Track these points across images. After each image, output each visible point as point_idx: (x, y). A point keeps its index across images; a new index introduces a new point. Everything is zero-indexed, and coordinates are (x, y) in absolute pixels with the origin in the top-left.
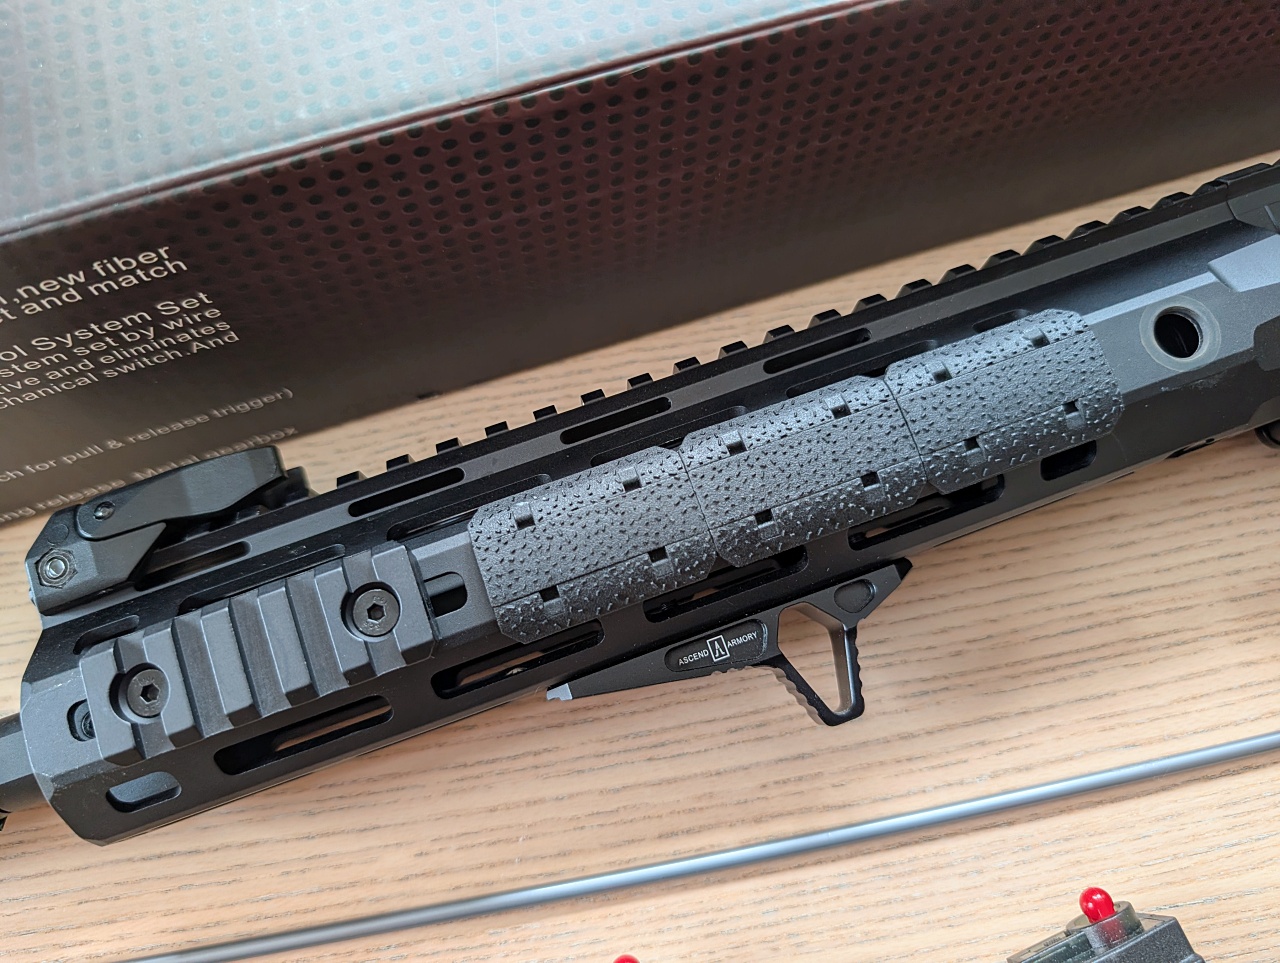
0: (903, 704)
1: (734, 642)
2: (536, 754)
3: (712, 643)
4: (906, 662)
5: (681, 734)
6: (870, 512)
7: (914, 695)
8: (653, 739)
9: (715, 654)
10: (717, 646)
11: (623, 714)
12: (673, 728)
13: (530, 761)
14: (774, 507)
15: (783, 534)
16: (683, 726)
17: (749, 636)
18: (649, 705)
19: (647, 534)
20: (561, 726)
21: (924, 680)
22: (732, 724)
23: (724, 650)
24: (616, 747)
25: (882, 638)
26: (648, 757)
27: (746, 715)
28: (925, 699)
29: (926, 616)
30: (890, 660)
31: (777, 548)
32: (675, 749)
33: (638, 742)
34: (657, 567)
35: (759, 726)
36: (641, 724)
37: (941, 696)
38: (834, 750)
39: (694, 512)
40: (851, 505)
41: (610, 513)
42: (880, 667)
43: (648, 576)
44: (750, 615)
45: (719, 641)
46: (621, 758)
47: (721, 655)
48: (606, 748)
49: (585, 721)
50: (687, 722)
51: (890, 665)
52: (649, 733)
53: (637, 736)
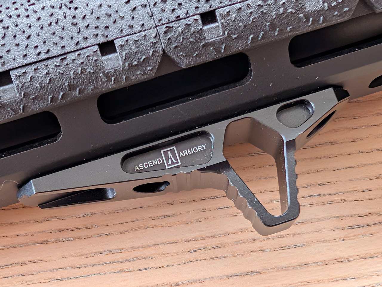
0: (342, 234)
1: (185, 152)
2: (22, 264)
3: (166, 153)
4: (345, 200)
5: (148, 252)
6: (308, 21)
7: (350, 227)
8: (124, 255)
9: (168, 162)
10: (170, 155)
11: (100, 235)
12: (142, 247)
13: (18, 269)
14: (218, 8)
15: (226, 35)
16: (150, 246)
17: (200, 148)
18: (122, 228)
19: (97, 27)
20: (46, 242)
21: (360, 216)
22: (193, 245)
23: (176, 159)
24: (91, 260)
25: (325, 181)
26: (118, 270)
27: (205, 238)
28: (360, 230)
29: (364, 165)
30: (330, 198)
31: (220, 51)
32: (142, 264)
33: (111, 257)
34: (107, 60)
35: (214, 248)
36: (114, 243)
37: (374, 229)
38: (279, 269)
39: (143, 10)
40: (290, 10)
41: (64, 7)
42: (321, 204)
43: (98, 68)
44: (201, 126)
45: (172, 151)
46: (96, 269)
47: (173, 163)
48: (83, 261)
49: (67, 239)
50: (154, 243)
51: (331, 202)
52: (121, 250)
53: (110, 252)
